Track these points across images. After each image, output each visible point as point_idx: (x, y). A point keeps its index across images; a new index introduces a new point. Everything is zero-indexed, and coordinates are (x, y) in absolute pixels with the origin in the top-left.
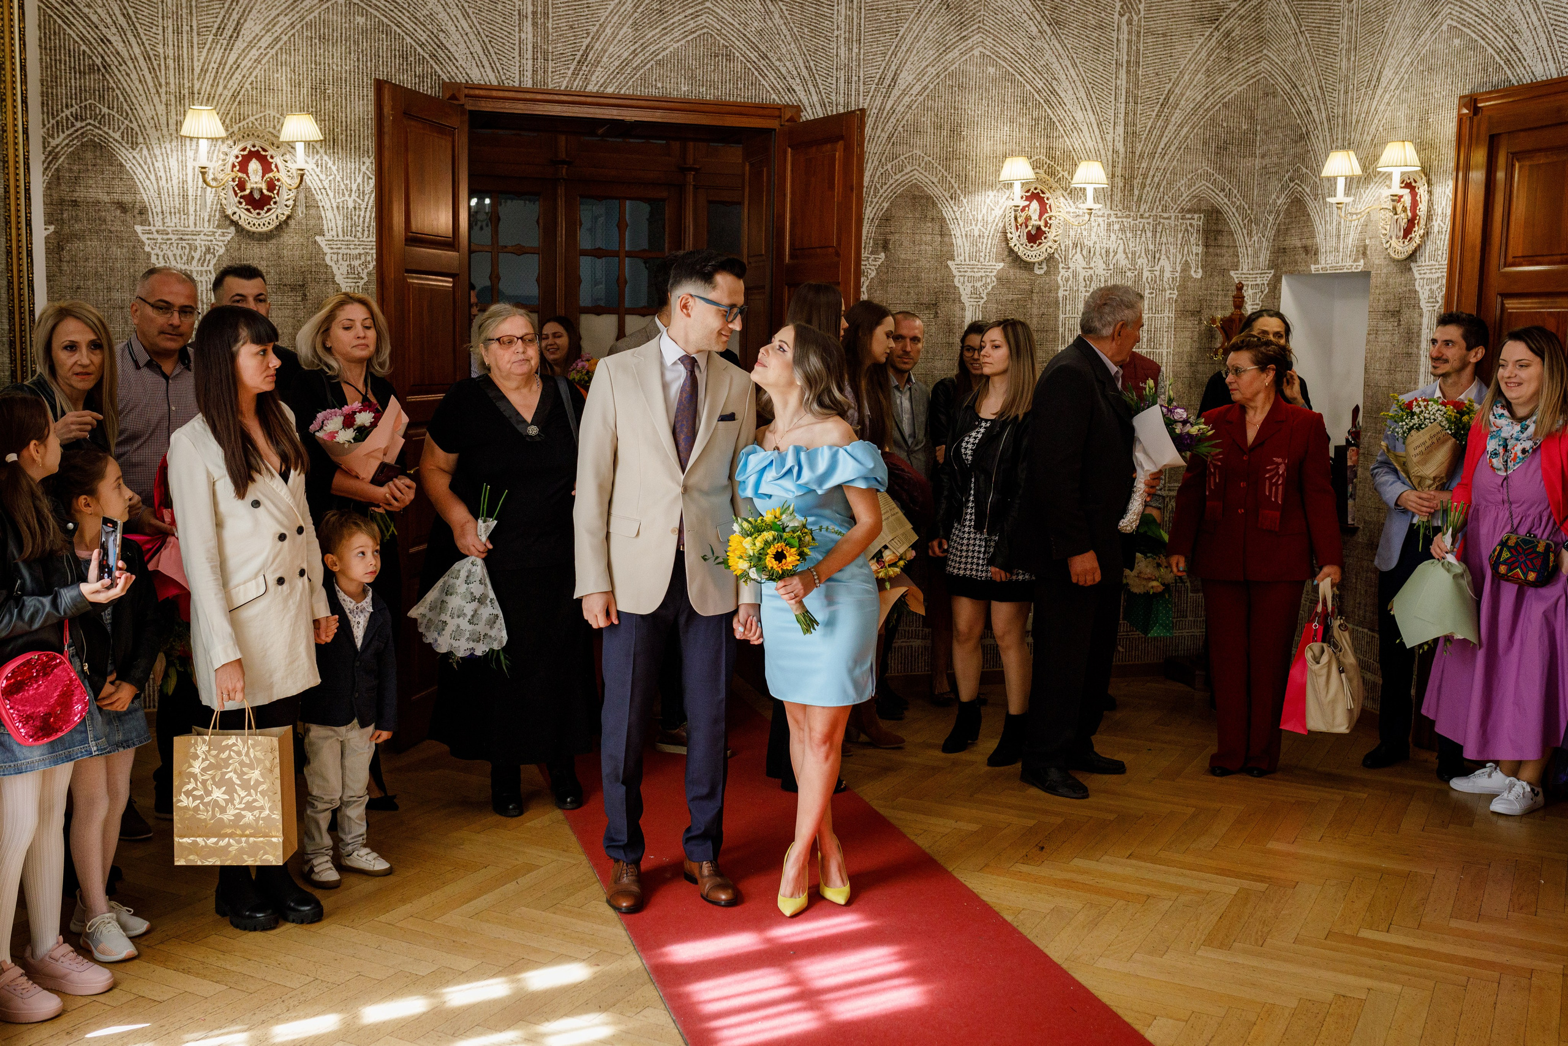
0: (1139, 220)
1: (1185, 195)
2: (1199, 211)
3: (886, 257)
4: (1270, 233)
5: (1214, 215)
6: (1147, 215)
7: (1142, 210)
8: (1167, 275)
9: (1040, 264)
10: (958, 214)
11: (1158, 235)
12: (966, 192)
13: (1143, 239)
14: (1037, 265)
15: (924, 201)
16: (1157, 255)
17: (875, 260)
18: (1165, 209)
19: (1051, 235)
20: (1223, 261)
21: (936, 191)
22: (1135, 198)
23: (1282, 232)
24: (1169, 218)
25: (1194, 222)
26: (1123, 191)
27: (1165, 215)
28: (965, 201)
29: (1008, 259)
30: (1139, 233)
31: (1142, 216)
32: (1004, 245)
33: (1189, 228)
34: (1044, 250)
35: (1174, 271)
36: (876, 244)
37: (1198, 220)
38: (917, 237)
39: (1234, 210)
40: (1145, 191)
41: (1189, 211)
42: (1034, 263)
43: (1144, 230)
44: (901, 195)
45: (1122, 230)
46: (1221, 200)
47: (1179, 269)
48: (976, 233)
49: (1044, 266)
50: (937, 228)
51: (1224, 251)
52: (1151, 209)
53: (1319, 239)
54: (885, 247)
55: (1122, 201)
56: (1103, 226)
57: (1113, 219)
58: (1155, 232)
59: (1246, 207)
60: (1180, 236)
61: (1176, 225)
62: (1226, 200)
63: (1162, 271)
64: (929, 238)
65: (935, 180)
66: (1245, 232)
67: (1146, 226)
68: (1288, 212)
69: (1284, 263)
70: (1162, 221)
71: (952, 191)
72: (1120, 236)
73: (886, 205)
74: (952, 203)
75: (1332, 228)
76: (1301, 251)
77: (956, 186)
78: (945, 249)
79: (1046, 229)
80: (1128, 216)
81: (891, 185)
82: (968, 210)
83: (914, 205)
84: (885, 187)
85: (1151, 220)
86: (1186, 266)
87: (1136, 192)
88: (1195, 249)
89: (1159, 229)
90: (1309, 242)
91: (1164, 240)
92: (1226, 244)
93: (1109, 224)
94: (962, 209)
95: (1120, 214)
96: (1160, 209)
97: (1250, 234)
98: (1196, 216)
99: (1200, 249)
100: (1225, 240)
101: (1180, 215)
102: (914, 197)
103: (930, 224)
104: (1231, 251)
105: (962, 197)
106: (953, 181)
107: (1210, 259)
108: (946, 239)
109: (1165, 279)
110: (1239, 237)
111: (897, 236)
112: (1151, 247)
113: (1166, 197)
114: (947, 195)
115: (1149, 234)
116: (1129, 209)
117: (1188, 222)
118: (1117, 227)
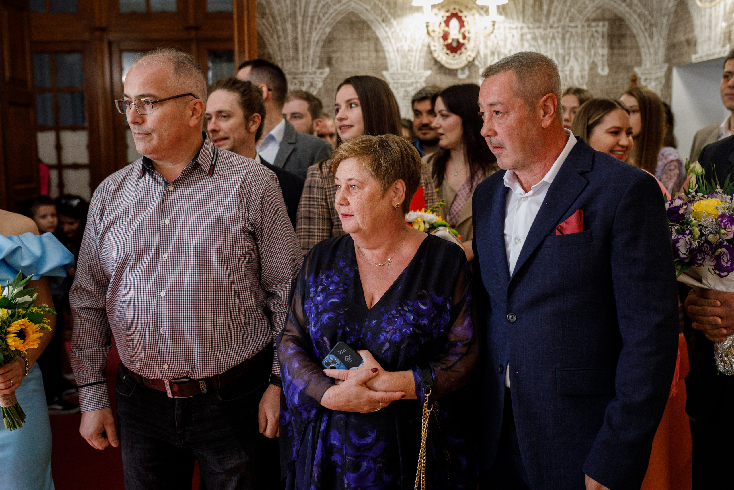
0: (549, 30)
1: (589, 8)
2: (603, 19)
3: (331, 71)
4: (665, 33)
5: (617, 23)
6: (556, 25)
7: (551, 22)
8: (577, 73)
9: (463, 69)
10: (390, 34)
11: (567, 42)
12: (396, 15)
13: (554, 45)
14: (459, 72)
15: (360, 25)
16: (567, 58)
17: (321, 73)
18: (572, 20)
19: (470, 45)
20: (629, 60)
21: (369, 16)
22: (545, 12)
23: (672, 30)
24: (576, 27)
25: (600, 29)
26: (533, 6)
27: (573, 24)
28: (395, 23)
29: (435, 68)
30: (549, 40)
31: (551, 27)
32: (430, 56)
33: (595, 35)
34: (464, 58)
35: (582, 70)
36: (321, 61)
37: (603, 27)
38: (356, 54)
39: (636, 17)
40: (554, 5)
41: (594, 20)
42: (457, 70)
43: (553, 38)
44: (340, 22)
45: (535, 38)
46: (623, 9)
47: (587, 67)
48: (406, 48)
49: (467, 72)
50: (372, 46)
51: (627, 51)
52: (559, 20)
53: (697, 32)
54: (329, 63)
55: (533, 16)
56: (517, 37)
57: (525, 30)
58: (563, 39)
59: (647, 13)
60: (587, 41)
61: (583, 33)
62: (628, 9)
63: (572, 71)
64: (365, 54)
65: (369, 8)
66: (647, 34)
67: (556, 35)
68: (676, 13)
69: (674, 56)
70: (570, 29)
71: (383, 16)
72: (533, 43)
73: (328, 30)
74: (384, 25)
75: (706, 20)
76: (685, 44)
77: (386, 11)
78: (380, 62)
79: (466, 42)
80: (539, 27)
81: (331, 14)
82: (398, 30)
83: (352, 29)
84: (327, 16)
85: (560, 29)
86: (593, 66)
87: (545, 7)
88: (601, 51)
89: (568, 36)
90: (690, 36)
91: (572, 45)
92: (629, 45)
93: (522, 35)
94: (393, 30)
95: (531, 26)
96: (567, 20)
97: (651, 36)
98: (601, 24)
99: (606, 51)
100: (628, 42)
101: (586, 24)
102: (352, 23)
103: (366, 43)
104: (634, 51)
105: (392, 20)
106: (384, 8)
107: (615, 59)
108: (381, 54)
109: (575, 77)
110: (642, 39)
111: (338, 54)
112: (561, 51)
113: (573, 10)
114: (380, 19)
115: (559, 41)
116: (539, 21)
117: (594, 29)
118: (529, 36)
